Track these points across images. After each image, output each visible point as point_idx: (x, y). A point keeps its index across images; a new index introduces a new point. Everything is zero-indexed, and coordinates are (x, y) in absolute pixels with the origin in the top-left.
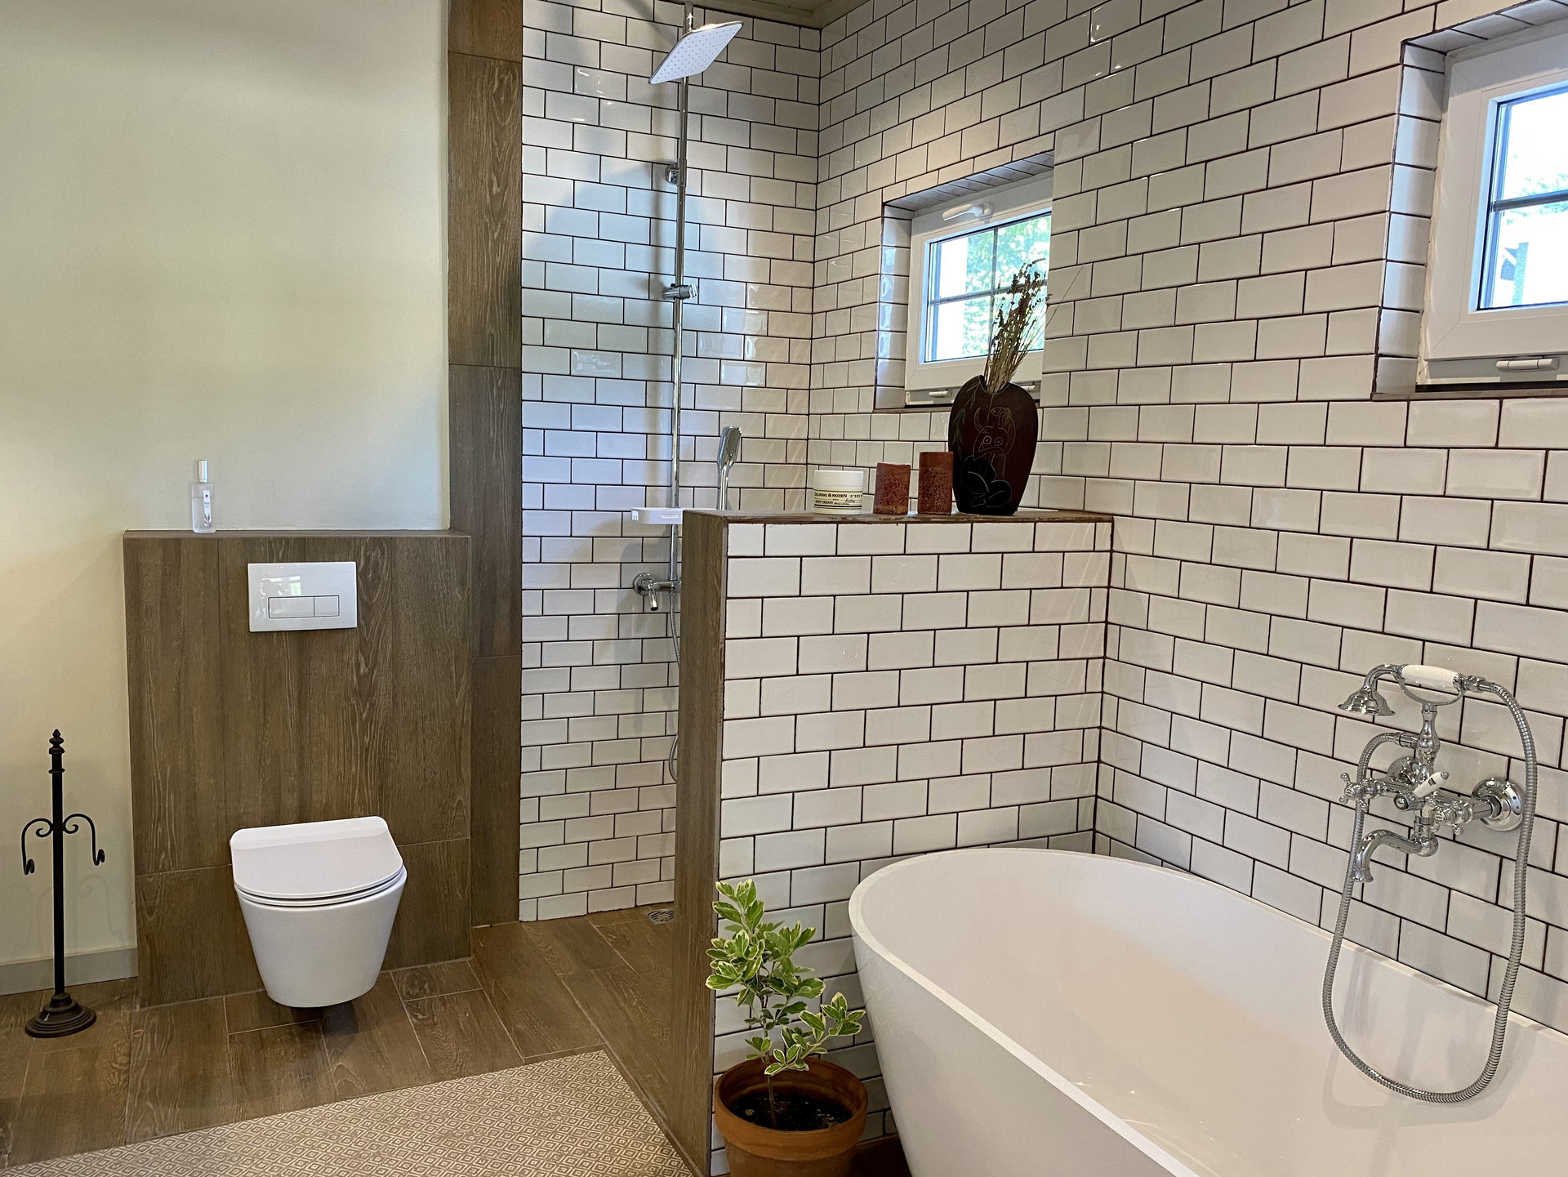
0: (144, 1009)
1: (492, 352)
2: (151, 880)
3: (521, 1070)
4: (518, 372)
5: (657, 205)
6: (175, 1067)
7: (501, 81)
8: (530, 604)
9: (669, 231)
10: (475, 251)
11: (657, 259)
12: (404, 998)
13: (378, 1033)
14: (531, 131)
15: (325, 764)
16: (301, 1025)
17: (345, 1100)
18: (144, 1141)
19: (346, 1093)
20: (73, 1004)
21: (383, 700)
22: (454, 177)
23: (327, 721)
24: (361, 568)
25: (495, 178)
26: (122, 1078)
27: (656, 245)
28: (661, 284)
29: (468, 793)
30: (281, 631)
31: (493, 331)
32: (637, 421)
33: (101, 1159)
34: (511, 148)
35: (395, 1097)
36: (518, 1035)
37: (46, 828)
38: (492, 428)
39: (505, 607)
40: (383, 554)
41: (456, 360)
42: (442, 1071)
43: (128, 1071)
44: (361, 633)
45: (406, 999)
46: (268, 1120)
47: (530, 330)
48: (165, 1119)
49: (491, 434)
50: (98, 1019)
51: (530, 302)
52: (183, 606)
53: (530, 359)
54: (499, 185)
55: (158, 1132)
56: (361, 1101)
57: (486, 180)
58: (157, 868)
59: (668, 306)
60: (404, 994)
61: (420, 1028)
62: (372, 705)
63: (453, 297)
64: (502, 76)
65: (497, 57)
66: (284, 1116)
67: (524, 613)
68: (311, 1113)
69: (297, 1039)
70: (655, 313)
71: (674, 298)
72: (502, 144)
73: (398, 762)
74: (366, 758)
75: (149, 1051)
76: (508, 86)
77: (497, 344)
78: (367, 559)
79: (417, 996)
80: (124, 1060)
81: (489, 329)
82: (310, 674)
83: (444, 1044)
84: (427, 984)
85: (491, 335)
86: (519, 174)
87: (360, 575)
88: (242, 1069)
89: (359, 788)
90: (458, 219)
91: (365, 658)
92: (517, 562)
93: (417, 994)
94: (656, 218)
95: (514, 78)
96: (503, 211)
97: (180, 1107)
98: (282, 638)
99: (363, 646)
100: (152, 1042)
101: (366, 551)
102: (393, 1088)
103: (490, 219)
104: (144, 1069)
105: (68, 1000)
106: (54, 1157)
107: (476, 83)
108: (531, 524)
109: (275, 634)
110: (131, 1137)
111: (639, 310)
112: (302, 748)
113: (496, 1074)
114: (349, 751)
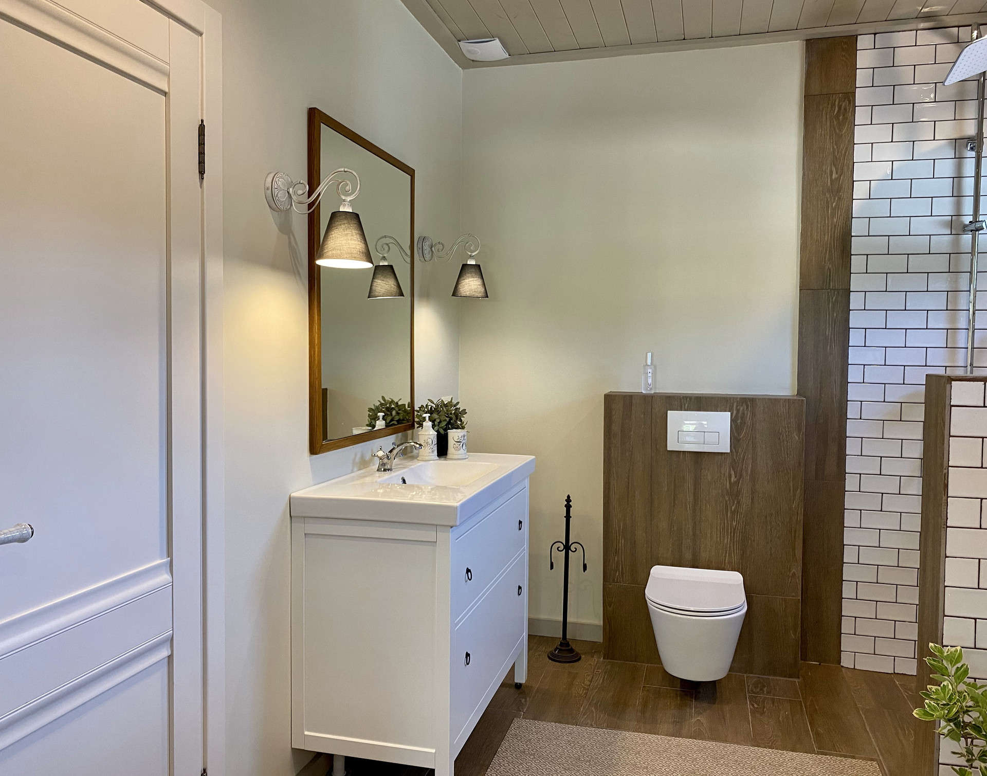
0: (605, 660)
1: (830, 280)
2: (611, 586)
3: (812, 756)
4: (848, 292)
5: (959, 168)
6: (611, 694)
7: (840, 108)
8: (852, 447)
9: (968, 185)
10: (819, 216)
11: (958, 206)
12: (749, 693)
13: (727, 708)
14: (860, 135)
15: (709, 535)
16: (683, 691)
17: (696, 739)
18: (585, 727)
19: (697, 735)
20: (570, 648)
21: (745, 500)
22: (806, 173)
23: (710, 508)
24: (733, 417)
25: (834, 169)
26: (584, 692)
27: (958, 195)
28: (962, 222)
29: (800, 568)
30: (685, 451)
31: (830, 266)
32: (939, 320)
33: (564, 728)
34: (847, 148)
35: (725, 747)
36: (817, 735)
37: (562, 547)
38: (827, 329)
39: (834, 448)
40: (747, 408)
41: (805, 287)
42: (759, 741)
43: (588, 689)
44: (733, 456)
45: (750, 693)
46: (650, 736)
47: (857, 263)
48: (599, 719)
49: (827, 333)
50: (582, 659)
51: (856, 245)
52: (632, 433)
53: (856, 283)
54: (837, 173)
55: (593, 725)
56: (705, 743)
57: (828, 171)
58: (614, 580)
59: (968, 237)
60: (750, 690)
61: (753, 712)
62: (738, 502)
63: (804, 247)
64: (840, 104)
65: (837, 92)
66: (659, 737)
67: (847, 453)
68: (674, 740)
69: (679, 698)
70: (956, 243)
71: (972, 231)
72: (840, 146)
73: (754, 540)
74: (734, 535)
75: (601, 683)
76: (845, 109)
77: (833, 273)
78: (738, 411)
79: (758, 693)
80: (588, 683)
81: (828, 265)
82: (701, 479)
83: (766, 726)
84: (766, 688)
85: (829, 269)
86: (851, 164)
87: (733, 420)
88: (645, 705)
89: (729, 553)
90: (808, 198)
91: (734, 472)
92: (843, 417)
93: (758, 692)
94: (958, 177)
95: (850, 103)
96: (839, 189)
97: (608, 715)
98: (686, 456)
99: (733, 466)
100: (604, 678)
101: (737, 407)
102: (726, 741)
103: (830, 195)
104: (596, 690)
105: (568, 645)
106: (542, 721)
107: (822, 111)
108: (853, 393)
109: (682, 453)
110: (580, 722)
111: (943, 242)
112: (695, 523)
113: (794, 754)
114: (724, 529)
